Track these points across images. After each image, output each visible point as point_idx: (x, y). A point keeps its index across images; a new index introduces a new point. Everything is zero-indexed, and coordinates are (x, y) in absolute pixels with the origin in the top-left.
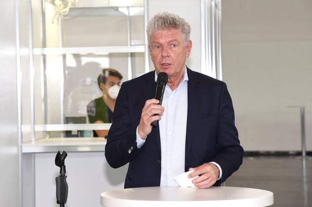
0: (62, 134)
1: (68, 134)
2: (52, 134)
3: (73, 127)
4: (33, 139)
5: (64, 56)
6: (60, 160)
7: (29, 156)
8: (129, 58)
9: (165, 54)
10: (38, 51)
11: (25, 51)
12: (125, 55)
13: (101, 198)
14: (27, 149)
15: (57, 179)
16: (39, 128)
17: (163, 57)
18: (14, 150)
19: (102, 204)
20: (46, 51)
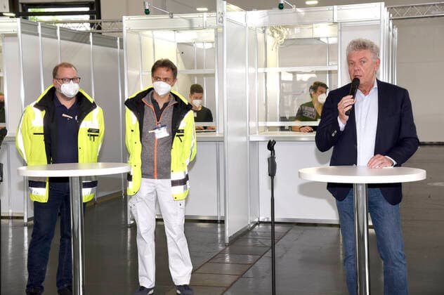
0: (278, 129)
1: (282, 128)
2: (270, 128)
3: (287, 124)
4: (257, 132)
5: (280, 73)
6: (271, 146)
7: (254, 144)
8: (328, 75)
9: (356, 69)
10: (261, 70)
11: (252, 70)
12: (325, 72)
13: (299, 173)
14: (253, 138)
15: (268, 159)
16: (262, 124)
17: (355, 71)
18: (244, 139)
19: (300, 177)
20: (267, 70)
